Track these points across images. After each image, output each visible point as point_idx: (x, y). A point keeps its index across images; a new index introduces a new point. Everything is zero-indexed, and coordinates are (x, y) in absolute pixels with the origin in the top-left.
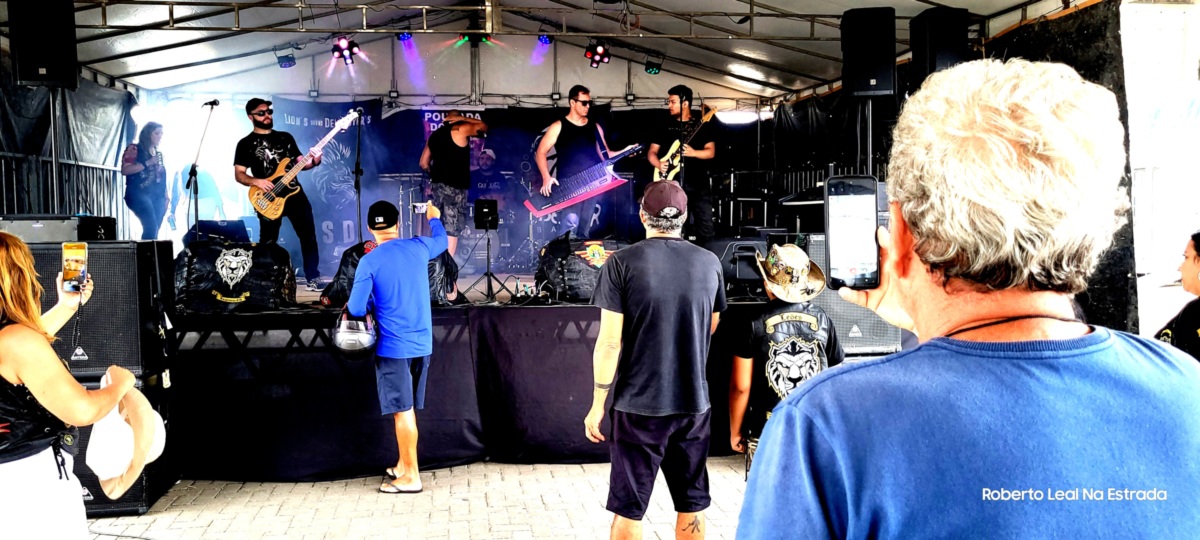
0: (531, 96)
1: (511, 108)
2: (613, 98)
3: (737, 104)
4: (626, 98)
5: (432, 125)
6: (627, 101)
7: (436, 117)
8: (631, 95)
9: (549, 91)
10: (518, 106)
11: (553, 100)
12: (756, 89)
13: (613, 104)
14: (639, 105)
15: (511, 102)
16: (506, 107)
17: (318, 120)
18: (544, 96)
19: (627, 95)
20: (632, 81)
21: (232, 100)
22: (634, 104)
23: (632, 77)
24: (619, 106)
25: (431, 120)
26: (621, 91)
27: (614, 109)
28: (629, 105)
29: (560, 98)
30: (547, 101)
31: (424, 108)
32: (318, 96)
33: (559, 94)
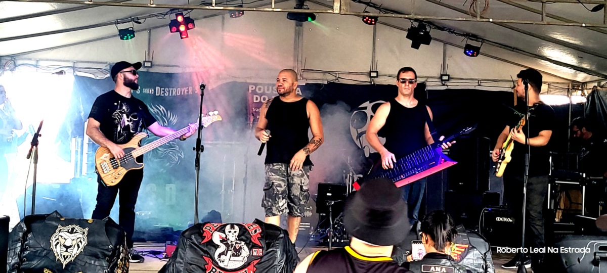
0: (350, 73)
1: (331, 84)
2: (428, 78)
3: (549, 87)
4: (441, 77)
5: (255, 96)
6: (442, 80)
7: (260, 89)
8: (446, 75)
9: (368, 70)
10: (337, 82)
11: (371, 77)
12: (568, 73)
13: (427, 84)
14: (453, 85)
15: (331, 78)
16: (326, 83)
17: (150, 88)
18: (362, 74)
19: (442, 76)
20: (447, 62)
21: (73, 68)
22: (448, 83)
23: (447, 59)
24: (434, 85)
25: (254, 92)
26: (436, 71)
27: (428, 88)
28: (444, 85)
29: (377, 77)
30: (364, 80)
31: (248, 81)
32: (151, 67)
33: (377, 72)
